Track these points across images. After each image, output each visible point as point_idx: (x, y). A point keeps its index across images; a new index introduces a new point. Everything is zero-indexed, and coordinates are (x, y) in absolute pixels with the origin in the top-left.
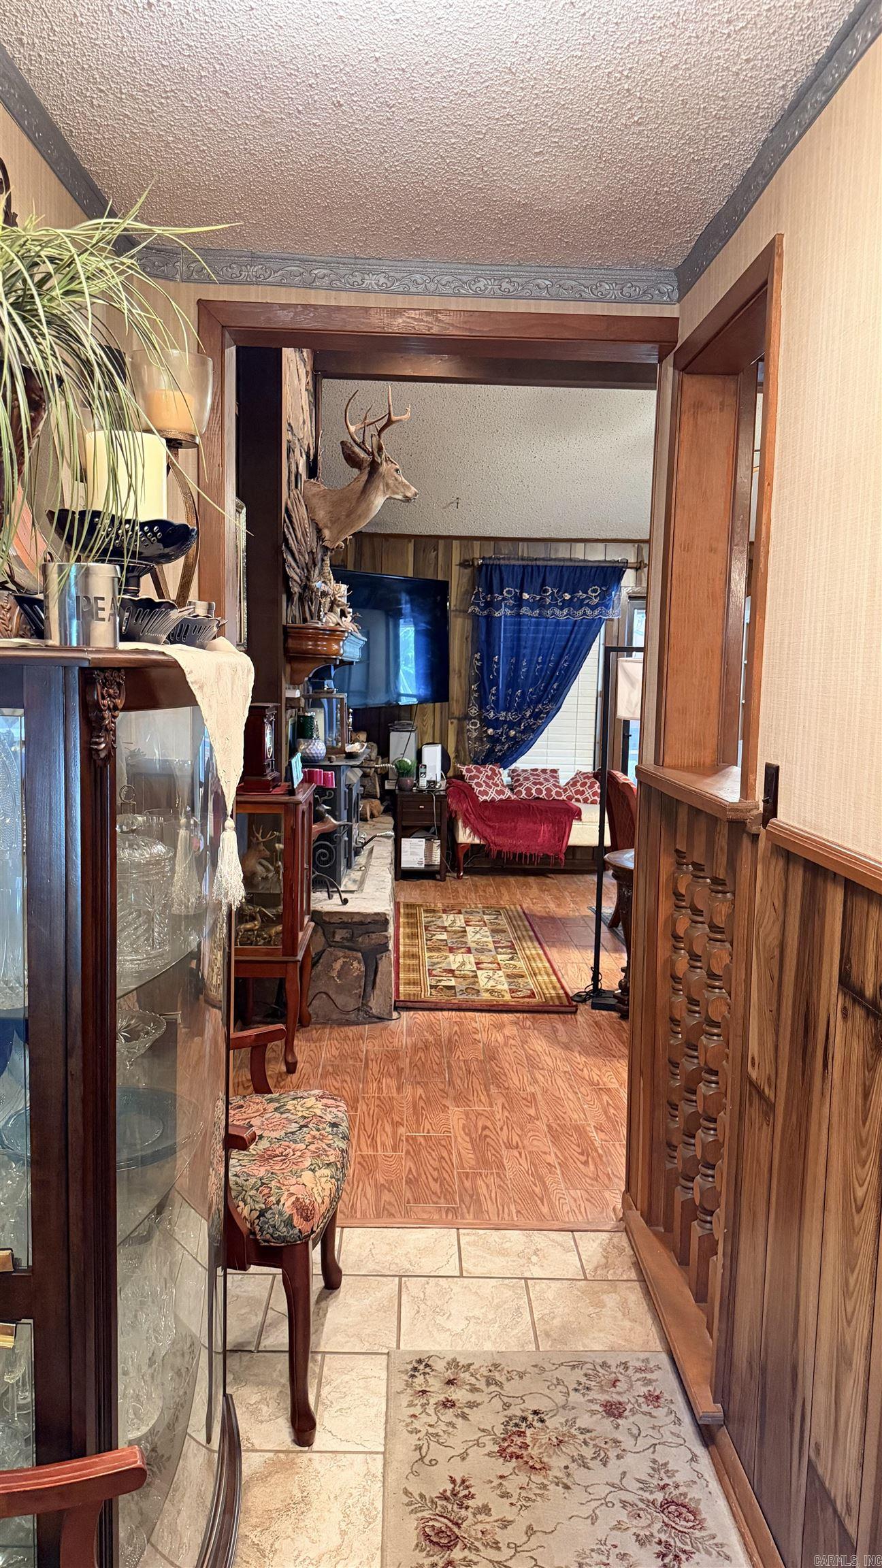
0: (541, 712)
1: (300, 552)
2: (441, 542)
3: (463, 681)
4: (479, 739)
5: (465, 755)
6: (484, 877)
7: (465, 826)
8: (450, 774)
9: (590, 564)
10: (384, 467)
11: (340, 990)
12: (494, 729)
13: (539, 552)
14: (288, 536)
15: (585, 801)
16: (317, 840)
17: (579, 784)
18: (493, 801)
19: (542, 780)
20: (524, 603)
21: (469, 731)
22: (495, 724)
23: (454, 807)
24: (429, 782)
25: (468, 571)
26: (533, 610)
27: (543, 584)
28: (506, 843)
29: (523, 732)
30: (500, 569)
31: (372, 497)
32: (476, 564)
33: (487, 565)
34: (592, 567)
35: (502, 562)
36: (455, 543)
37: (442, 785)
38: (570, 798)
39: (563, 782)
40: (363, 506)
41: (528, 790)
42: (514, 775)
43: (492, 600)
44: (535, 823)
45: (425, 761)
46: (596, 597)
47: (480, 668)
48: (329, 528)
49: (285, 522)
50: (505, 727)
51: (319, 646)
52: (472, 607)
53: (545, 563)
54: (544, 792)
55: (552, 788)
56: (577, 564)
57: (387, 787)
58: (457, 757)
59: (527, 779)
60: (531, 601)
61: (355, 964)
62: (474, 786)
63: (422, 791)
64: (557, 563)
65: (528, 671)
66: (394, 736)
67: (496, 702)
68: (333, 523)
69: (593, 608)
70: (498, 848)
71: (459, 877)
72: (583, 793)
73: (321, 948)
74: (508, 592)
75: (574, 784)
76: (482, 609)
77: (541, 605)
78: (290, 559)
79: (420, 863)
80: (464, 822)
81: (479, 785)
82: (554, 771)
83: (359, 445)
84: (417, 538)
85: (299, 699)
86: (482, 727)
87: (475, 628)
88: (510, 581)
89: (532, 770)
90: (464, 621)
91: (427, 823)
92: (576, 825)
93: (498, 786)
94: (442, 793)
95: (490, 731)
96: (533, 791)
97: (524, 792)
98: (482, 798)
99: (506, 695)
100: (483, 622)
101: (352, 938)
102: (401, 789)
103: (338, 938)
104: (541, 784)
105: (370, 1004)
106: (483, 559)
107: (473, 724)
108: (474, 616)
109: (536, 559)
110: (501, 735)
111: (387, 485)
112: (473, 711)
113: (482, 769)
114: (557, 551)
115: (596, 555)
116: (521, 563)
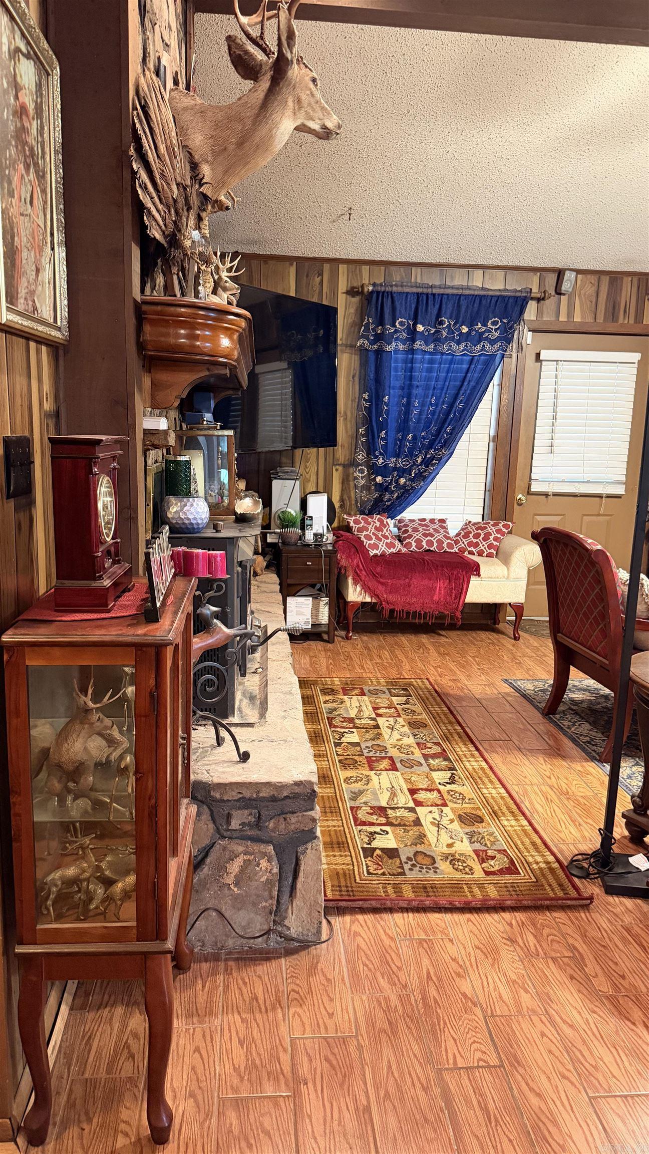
0: (433, 458)
1: (163, 176)
2: (326, 267)
3: (349, 426)
4: (366, 488)
5: (351, 505)
6: (374, 637)
7: (356, 582)
8: (335, 524)
9: (491, 293)
10: (295, 72)
11: (239, 902)
12: (383, 477)
13: (433, 279)
14: (140, 132)
15: (480, 554)
16: (198, 663)
17: (471, 535)
18: (383, 555)
19: (432, 531)
20: (418, 336)
21: (356, 478)
22: (384, 471)
23: (343, 562)
24: (315, 535)
25: (356, 300)
26: (427, 344)
27: (439, 315)
28: (399, 601)
29: (412, 480)
30: (392, 298)
31: (276, 116)
32: (366, 290)
33: (378, 293)
34: (492, 296)
35: (395, 289)
36: (343, 268)
37: (329, 538)
38: (462, 550)
39: (452, 533)
40: (263, 131)
41: (418, 542)
42: (400, 525)
43: (382, 333)
44: (430, 579)
45: (310, 513)
46: (496, 330)
47: (369, 410)
48: (211, 164)
49: (135, 108)
50: (395, 474)
51: (197, 337)
52: (361, 341)
53: (442, 291)
54: (436, 544)
55: (444, 539)
56: (476, 293)
57: (269, 540)
58: (341, 506)
59: (415, 530)
60: (426, 333)
61: (264, 863)
62: (363, 539)
63: (309, 545)
64: (455, 292)
65: (420, 413)
66: (276, 484)
67: (385, 447)
68: (216, 155)
69: (492, 342)
70: (391, 607)
71: (347, 638)
72: (476, 545)
73: (207, 842)
74: (401, 324)
75: (466, 536)
76: (373, 343)
77: (436, 338)
78: (143, 176)
79: (306, 623)
80: (354, 579)
81: (368, 537)
82: (442, 521)
83: (254, 41)
84: (300, 261)
85: (166, 432)
86: (369, 475)
87: (364, 364)
88: (403, 311)
89: (420, 520)
90: (351, 359)
91: (313, 581)
92: (474, 580)
93: (387, 538)
94: (330, 548)
95: (379, 479)
96: (424, 543)
97: (414, 544)
98: (372, 552)
99: (396, 439)
100: (372, 356)
101: (258, 823)
102: (283, 543)
103: (235, 824)
104: (432, 536)
105: (286, 922)
106: (374, 285)
107: (362, 471)
108: (363, 351)
109: (431, 287)
110: (391, 484)
111: (299, 101)
112: (360, 457)
113: (370, 520)
114: (452, 278)
115: (496, 284)
116: (415, 290)
